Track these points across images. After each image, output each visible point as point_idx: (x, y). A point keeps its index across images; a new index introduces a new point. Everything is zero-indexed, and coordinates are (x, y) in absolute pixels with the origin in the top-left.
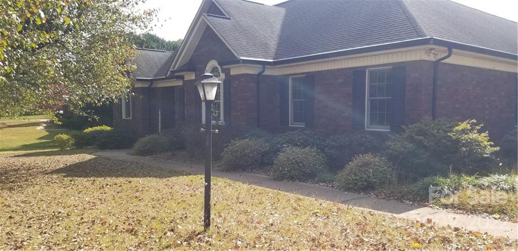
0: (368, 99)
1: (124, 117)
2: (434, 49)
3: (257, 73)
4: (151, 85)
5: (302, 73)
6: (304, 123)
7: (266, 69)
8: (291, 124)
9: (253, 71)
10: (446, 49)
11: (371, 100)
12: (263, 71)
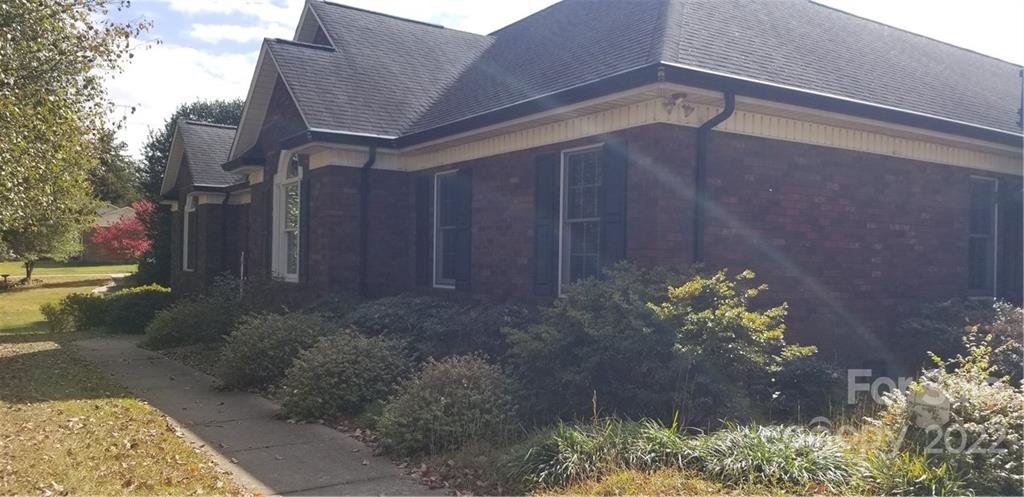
0: (564, 223)
1: (185, 268)
2: (684, 95)
3: (361, 166)
4: (227, 198)
5: (454, 166)
6: (454, 281)
7: (377, 157)
8: (437, 283)
9: (353, 160)
10: (719, 95)
11: (574, 224)
12: (372, 161)
